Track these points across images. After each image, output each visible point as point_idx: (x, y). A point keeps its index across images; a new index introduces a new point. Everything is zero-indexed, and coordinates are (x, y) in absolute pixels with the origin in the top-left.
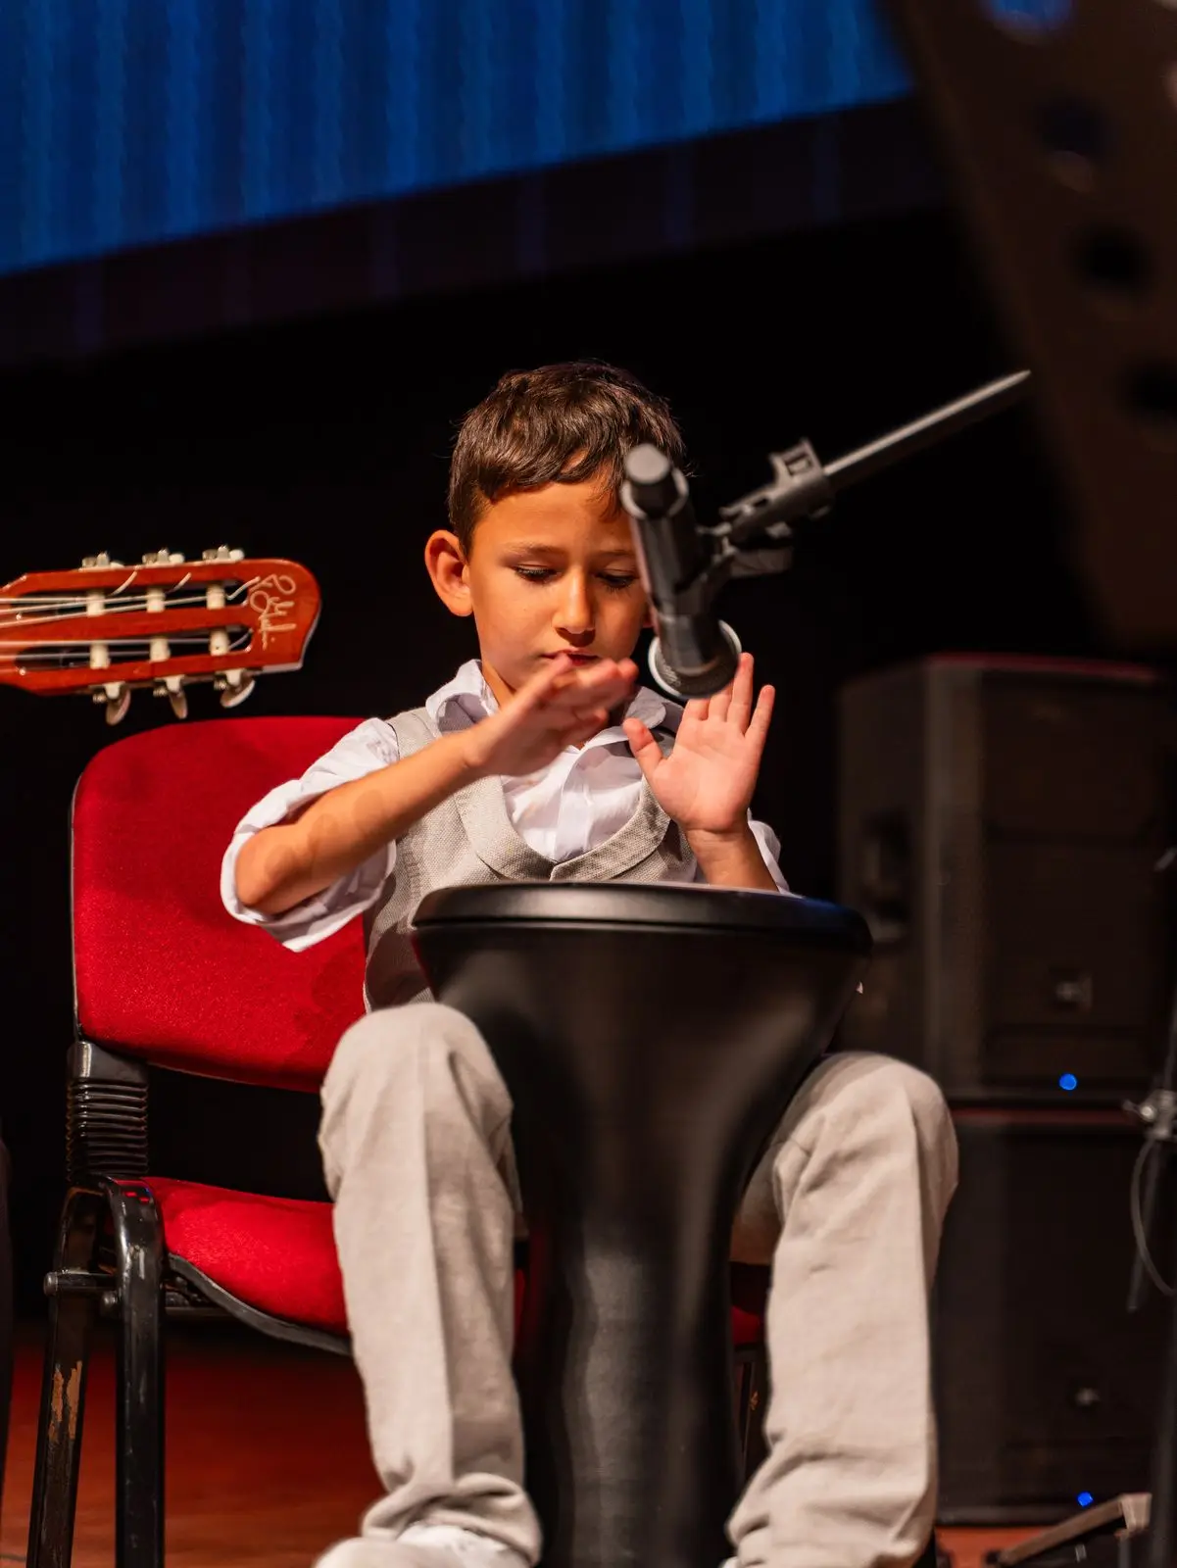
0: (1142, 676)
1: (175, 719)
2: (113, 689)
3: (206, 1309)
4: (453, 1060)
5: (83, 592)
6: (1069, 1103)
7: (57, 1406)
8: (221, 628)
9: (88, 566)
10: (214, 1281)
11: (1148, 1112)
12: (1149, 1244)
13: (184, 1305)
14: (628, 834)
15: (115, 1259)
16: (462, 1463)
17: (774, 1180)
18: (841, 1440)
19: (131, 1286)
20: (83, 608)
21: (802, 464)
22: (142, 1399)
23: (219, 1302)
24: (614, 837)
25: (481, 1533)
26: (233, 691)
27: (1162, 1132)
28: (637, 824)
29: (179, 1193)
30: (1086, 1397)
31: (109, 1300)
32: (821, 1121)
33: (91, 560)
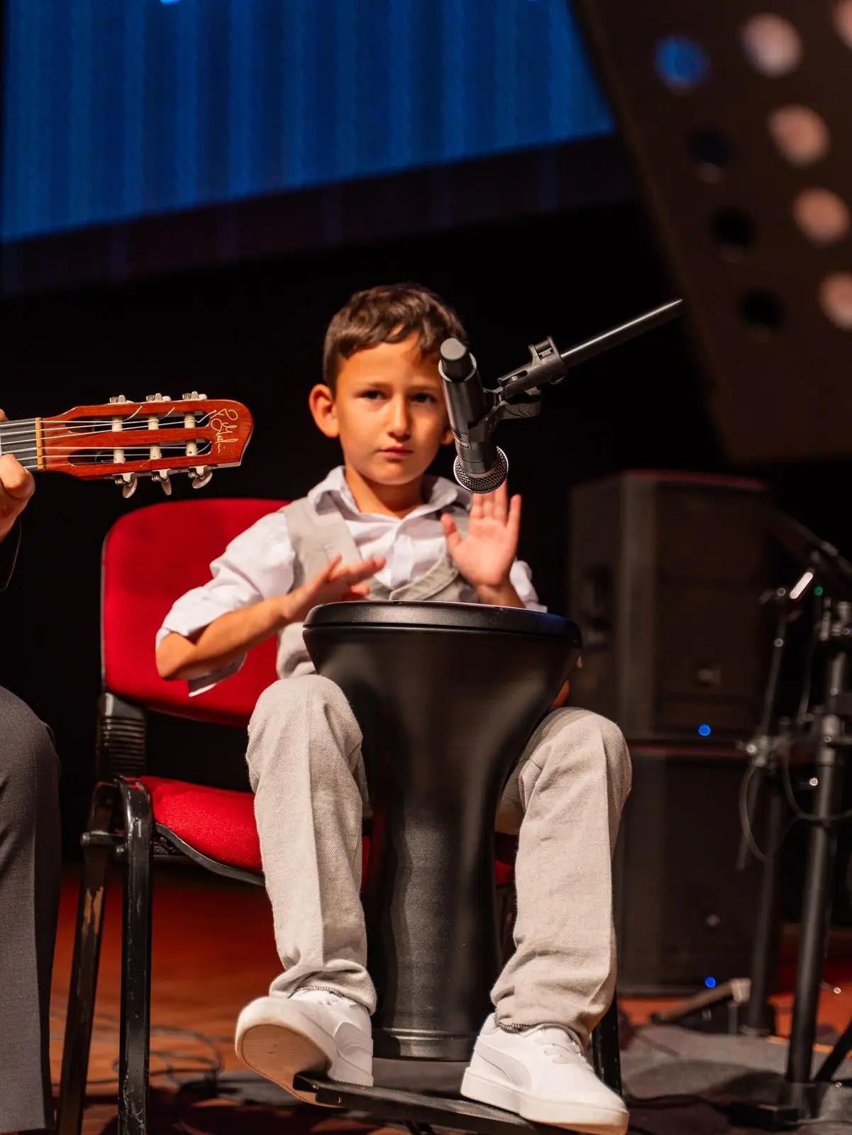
0: (754, 485)
1: (164, 498)
2: (127, 477)
3: (178, 857)
4: (326, 709)
5: (110, 418)
6: (704, 743)
7: (87, 914)
8: (193, 441)
9: (113, 402)
10: (184, 840)
11: (752, 749)
12: (752, 829)
13: (165, 854)
14: (436, 571)
15: (123, 825)
16: (328, 954)
17: (520, 783)
18: (559, 943)
19: (132, 843)
20: (110, 427)
21: (548, 351)
22: (138, 910)
23: (187, 853)
24: (428, 573)
25: (341, 995)
26: (199, 478)
27: (760, 761)
28: (442, 564)
29: (162, 786)
30: (713, 921)
31: (119, 850)
32: (549, 749)
33: (115, 399)
